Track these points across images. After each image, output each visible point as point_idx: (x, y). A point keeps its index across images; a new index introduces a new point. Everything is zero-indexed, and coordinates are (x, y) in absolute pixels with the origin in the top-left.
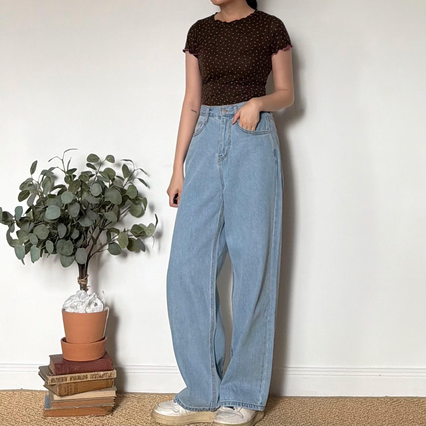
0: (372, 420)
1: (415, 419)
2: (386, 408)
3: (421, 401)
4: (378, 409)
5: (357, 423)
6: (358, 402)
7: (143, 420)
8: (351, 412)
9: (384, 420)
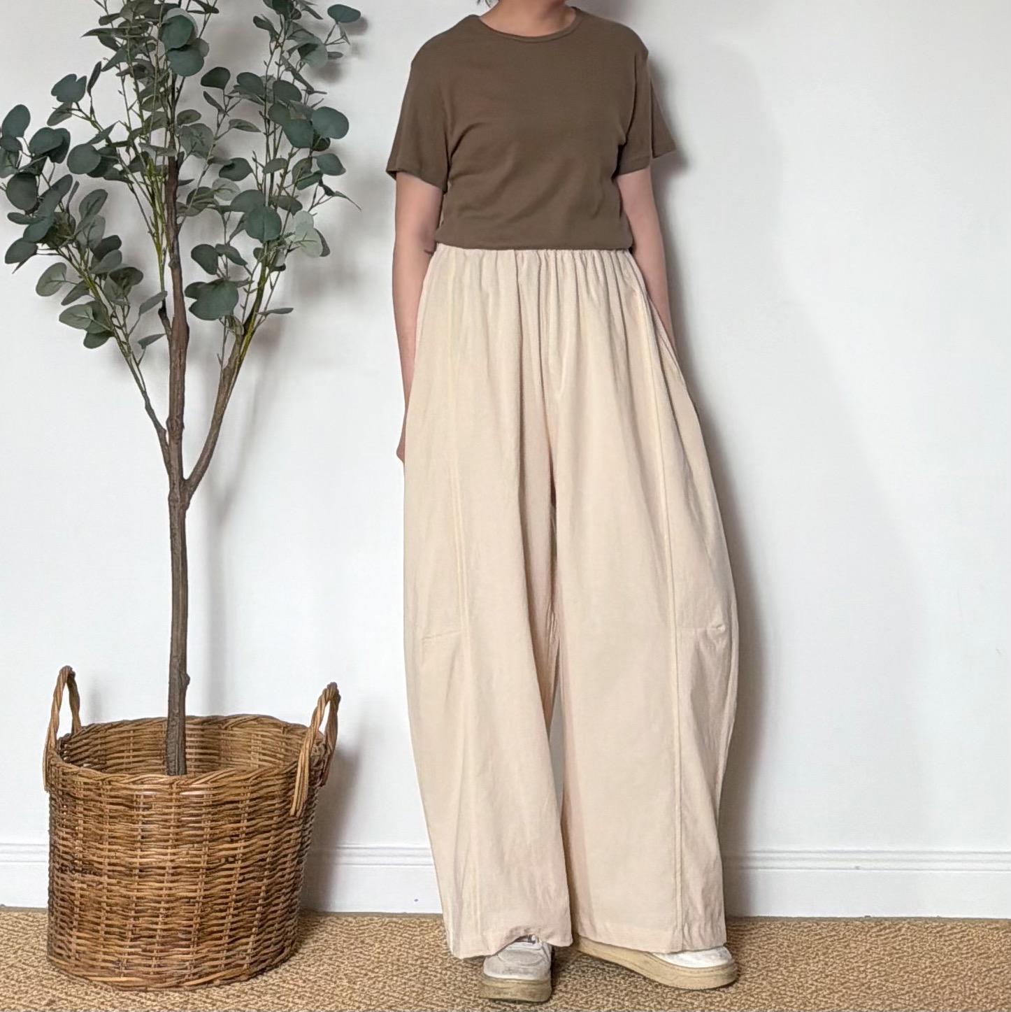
0: (835, 968)
1: (933, 966)
2: (866, 942)
3: (949, 926)
4: (848, 945)
5: (800, 977)
6: (799, 930)
7: (297, 973)
8: (786, 952)
9: (862, 969)
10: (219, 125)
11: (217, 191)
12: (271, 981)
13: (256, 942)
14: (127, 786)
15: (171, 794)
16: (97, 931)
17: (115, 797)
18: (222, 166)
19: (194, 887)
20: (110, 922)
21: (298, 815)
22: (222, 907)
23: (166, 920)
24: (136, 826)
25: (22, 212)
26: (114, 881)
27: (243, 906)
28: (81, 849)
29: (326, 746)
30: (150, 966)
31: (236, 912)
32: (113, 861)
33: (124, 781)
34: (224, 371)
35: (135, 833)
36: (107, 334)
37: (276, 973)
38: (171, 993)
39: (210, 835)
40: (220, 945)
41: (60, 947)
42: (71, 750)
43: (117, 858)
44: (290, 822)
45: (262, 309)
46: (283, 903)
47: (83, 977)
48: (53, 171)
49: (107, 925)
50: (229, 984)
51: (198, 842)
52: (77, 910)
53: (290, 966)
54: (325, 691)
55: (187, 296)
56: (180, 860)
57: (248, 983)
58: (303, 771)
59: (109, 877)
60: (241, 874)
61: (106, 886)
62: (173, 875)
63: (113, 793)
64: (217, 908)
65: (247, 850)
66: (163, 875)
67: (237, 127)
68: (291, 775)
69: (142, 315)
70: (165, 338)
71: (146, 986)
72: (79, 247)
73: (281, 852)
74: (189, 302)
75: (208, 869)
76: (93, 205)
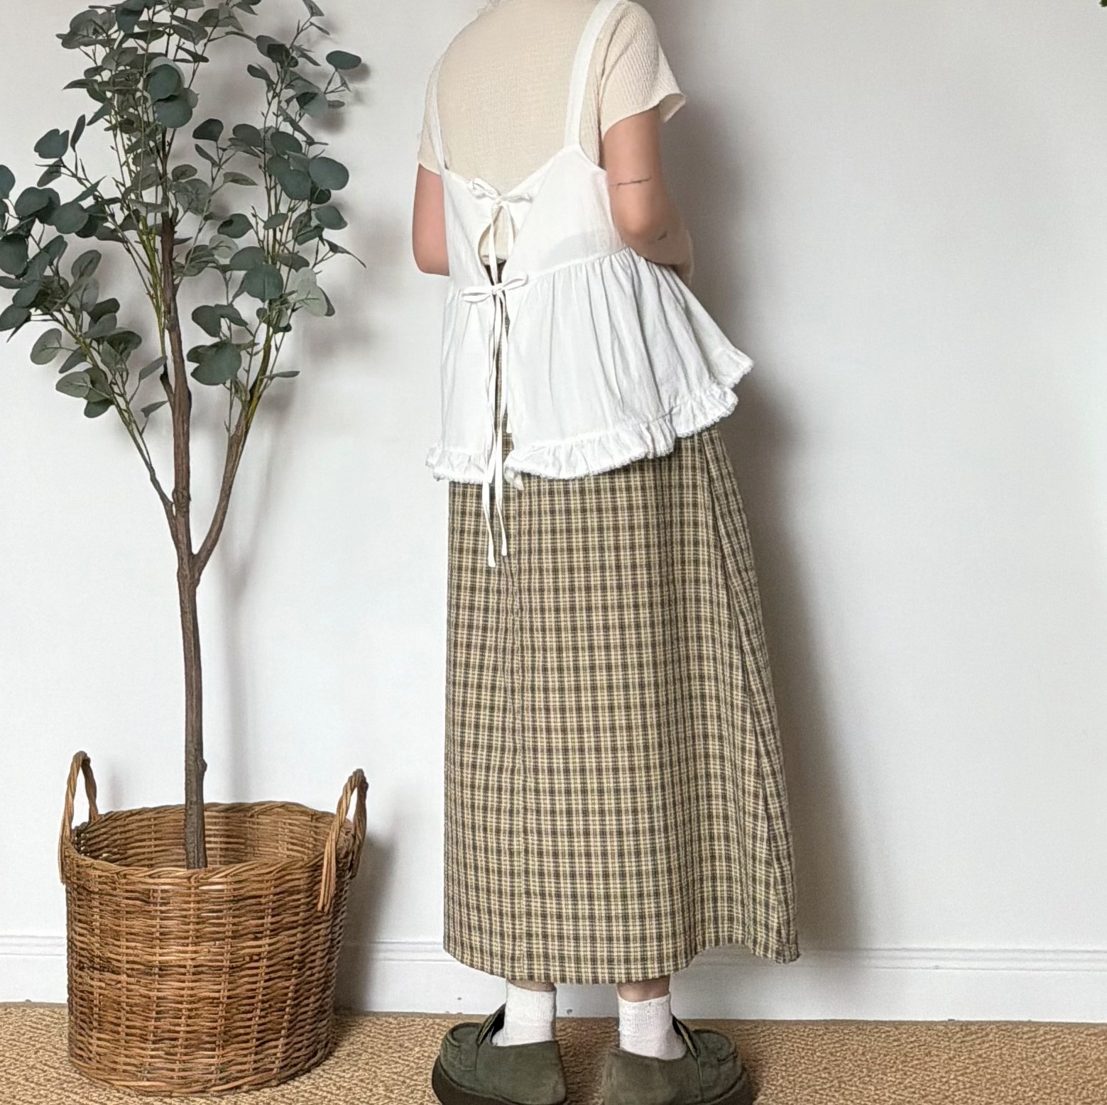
2: (950, 1049)
3: (1041, 1032)
4: (929, 1052)
6: (876, 1035)
7: (331, 1079)
8: (860, 1059)
9: (945, 1080)
10: (213, 180)
11: (214, 248)
12: (302, 1087)
13: (287, 1044)
14: (142, 880)
15: (190, 888)
16: (118, 1033)
17: (132, 891)
18: (221, 222)
19: (216, 987)
20: (131, 1023)
21: (326, 909)
22: (248, 1008)
23: (190, 1021)
24: (154, 922)
25: (13, 277)
26: (132, 980)
27: (270, 1006)
28: (97, 945)
29: (354, 837)
30: (173, 1070)
31: (263, 1013)
32: (131, 958)
33: (139, 875)
34: (231, 439)
35: (154, 930)
36: (106, 403)
37: (309, 1078)
38: (198, 1099)
39: (233, 932)
40: (247, 1049)
41: (81, 1049)
42: (90, 839)
43: (136, 956)
44: (319, 917)
45: (268, 373)
46: (314, 1003)
47: (105, 1081)
48: (41, 233)
49: (128, 1027)
50: (258, 1090)
51: (218, 939)
52: (96, 1010)
53: (324, 1070)
54: (351, 778)
55: (189, 360)
56: (201, 959)
57: (279, 1088)
58: (329, 863)
59: (129, 976)
60: (267, 974)
61: (125, 984)
62: (194, 974)
63: (129, 888)
64: (243, 1008)
65: (274, 947)
66: (184, 974)
67: (232, 181)
68: (317, 867)
69: (142, 381)
70: (168, 404)
71: (171, 1092)
72: (72, 311)
73: (310, 949)
74: (190, 367)
75: (232, 968)
76: (87, 266)
